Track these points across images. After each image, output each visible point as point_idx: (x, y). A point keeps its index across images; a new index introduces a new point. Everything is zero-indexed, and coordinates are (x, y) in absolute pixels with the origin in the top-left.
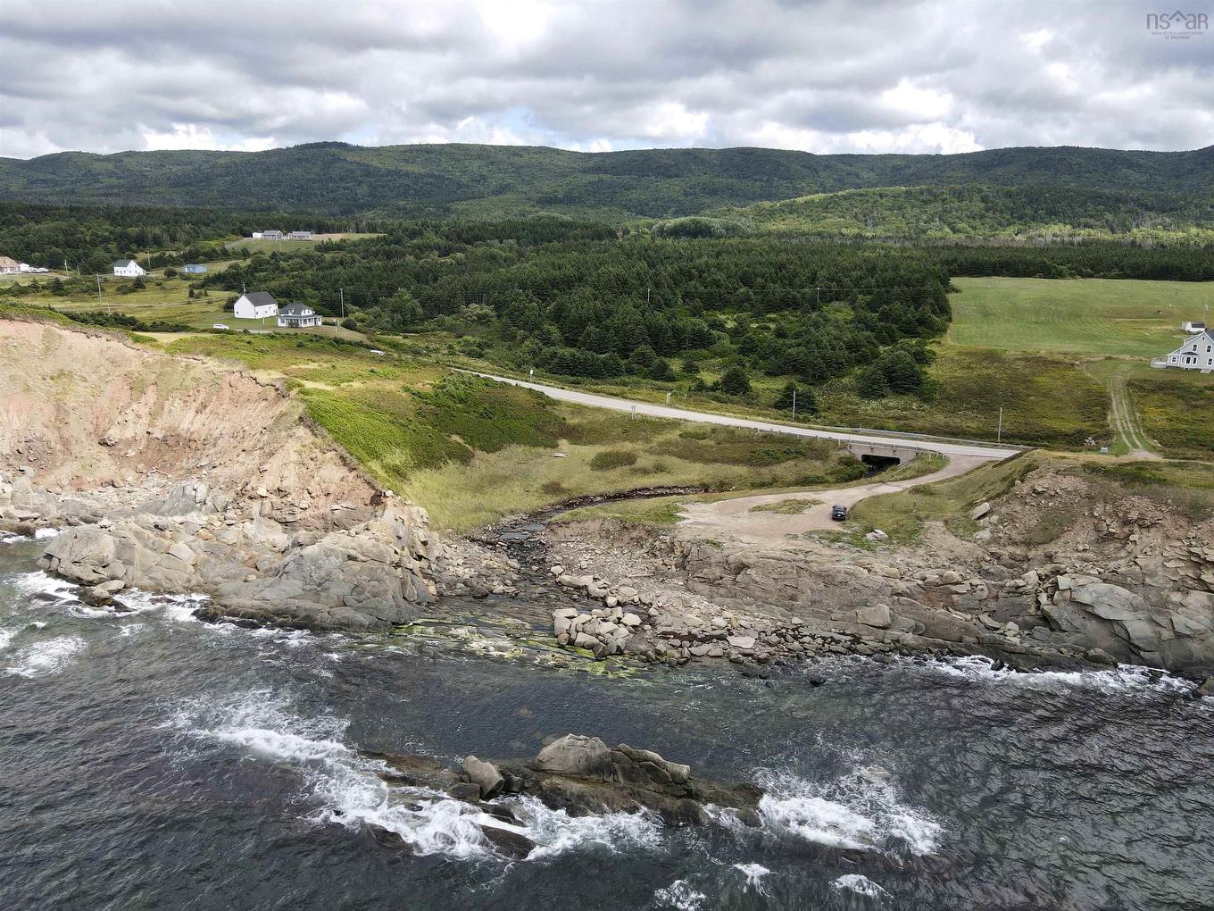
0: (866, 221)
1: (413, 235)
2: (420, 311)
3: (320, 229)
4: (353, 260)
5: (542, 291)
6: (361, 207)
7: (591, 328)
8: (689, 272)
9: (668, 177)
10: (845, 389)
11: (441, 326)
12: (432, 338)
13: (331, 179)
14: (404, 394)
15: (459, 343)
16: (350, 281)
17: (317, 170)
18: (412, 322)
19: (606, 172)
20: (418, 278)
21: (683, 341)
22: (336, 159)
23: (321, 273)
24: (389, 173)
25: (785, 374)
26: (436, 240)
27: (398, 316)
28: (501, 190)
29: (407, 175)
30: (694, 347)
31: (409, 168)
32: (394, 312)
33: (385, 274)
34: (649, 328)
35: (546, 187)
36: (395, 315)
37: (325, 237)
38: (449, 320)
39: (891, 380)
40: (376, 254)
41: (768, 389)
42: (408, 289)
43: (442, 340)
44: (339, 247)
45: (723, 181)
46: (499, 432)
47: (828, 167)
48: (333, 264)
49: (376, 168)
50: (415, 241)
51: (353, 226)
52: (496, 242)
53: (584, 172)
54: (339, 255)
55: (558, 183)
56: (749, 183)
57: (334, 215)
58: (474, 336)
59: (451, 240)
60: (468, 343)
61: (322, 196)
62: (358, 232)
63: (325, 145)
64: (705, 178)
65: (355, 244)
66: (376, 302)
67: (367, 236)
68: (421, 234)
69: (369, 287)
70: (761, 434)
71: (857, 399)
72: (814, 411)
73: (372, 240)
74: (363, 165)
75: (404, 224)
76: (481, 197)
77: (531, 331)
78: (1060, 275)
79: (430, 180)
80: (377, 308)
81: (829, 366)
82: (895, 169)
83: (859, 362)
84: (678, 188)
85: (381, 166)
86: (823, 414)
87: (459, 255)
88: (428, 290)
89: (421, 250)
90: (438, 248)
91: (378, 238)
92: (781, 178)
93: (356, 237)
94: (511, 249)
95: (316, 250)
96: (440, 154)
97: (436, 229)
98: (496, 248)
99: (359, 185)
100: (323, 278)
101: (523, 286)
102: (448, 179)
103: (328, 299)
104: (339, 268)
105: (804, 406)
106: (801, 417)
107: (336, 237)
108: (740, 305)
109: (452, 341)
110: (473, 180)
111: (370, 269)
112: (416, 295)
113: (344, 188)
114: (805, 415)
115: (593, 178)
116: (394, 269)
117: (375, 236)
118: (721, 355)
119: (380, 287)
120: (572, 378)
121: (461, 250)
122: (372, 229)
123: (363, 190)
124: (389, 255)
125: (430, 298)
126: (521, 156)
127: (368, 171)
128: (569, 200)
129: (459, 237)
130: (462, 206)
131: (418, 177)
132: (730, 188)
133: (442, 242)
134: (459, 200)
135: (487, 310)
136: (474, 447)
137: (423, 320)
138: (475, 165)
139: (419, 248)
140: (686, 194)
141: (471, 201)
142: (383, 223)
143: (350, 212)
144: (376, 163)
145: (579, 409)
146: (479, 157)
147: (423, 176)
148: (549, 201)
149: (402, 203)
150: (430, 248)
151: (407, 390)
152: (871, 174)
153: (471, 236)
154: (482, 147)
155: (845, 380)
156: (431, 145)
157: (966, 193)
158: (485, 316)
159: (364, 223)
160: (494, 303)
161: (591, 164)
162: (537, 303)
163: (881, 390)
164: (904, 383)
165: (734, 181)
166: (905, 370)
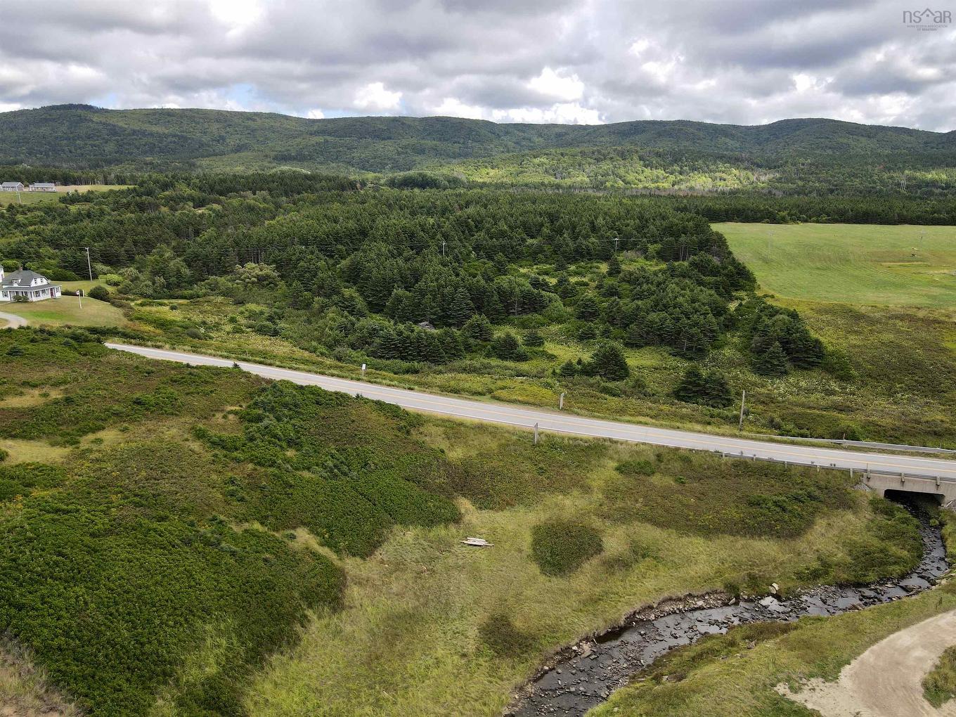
0: (555, 175)
1: (165, 187)
2: (186, 271)
3: (66, 181)
4: (102, 212)
5: (327, 246)
6: (109, 162)
7: (398, 291)
8: (466, 222)
9: (384, 139)
11: (214, 288)
12: (206, 307)
13: (79, 137)
14: (196, 446)
15: (242, 313)
16: (99, 236)
17: (64, 128)
18: (178, 286)
19: (330, 135)
20: (178, 232)
21: (512, 304)
22: (82, 120)
23: (63, 229)
24: (134, 132)
25: (647, 344)
26: (188, 191)
27: (160, 280)
28: (239, 149)
29: (151, 134)
30: (524, 311)
31: (155, 129)
32: (155, 273)
33: (140, 229)
34: (470, 290)
35: (280, 146)
36: (157, 278)
37: (71, 189)
38: (222, 280)
39: (788, 352)
40: (127, 206)
41: (647, 368)
42: (168, 244)
43: (219, 309)
44: (87, 198)
45: (429, 143)
46: (369, 505)
47: (507, 133)
48: (79, 217)
49: (121, 128)
50: (167, 193)
51: (101, 178)
52: (249, 193)
53: (311, 134)
54: (85, 207)
55: (290, 143)
56: (450, 145)
57: (82, 168)
58: (258, 303)
59: (204, 191)
60: (252, 315)
61: (71, 152)
62: (106, 184)
63: (71, 107)
64: (413, 141)
65: (104, 196)
66: (131, 259)
67: (116, 188)
68: (173, 185)
69: (122, 241)
70: (730, 461)
72: (730, 402)
73: (122, 192)
74: (109, 125)
75: (154, 176)
76: (222, 154)
77: (328, 296)
78: (783, 221)
79: (174, 139)
80: (132, 270)
82: (559, 135)
84: (391, 149)
85: (126, 126)
87: (215, 206)
88: (193, 246)
89: (174, 202)
90: (191, 198)
91: (129, 189)
92: (474, 140)
93: (105, 188)
94: (265, 200)
95: (60, 201)
96: (182, 117)
97: (187, 181)
98: (251, 199)
99: (106, 143)
100: (65, 234)
101: (305, 242)
102: (189, 138)
103: (71, 259)
104: (86, 222)
105: (718, 396)
107: (83, 189)
108: (534, 256)
109: (231, 310)
110: (213, 140)
111: (121, 223)
112: (178, 251)
113: (92, 146)
115: (320, 139)
116: (150, 221)
117: (124, 187)
118: (559, 320)
119: (135, 243)
120: (405, 365)
121: (218, 202)
122: (121, 181)
123: (110, 147)
124: (142, 207)
125: (196, 257)
126: (254, 120)
127: (114, 131)
128: (300, 158)
129: (212, 189)
130: (205, 162)
131: (161, 137)
132: (435, 149)
133: (196, 193)
134: (203, 156)
135: (268, 270)
136: (338, 552)
137: (191, 283)
138: (214, 127)
139: (172, 199)
140: (399, 154)
141: (211, 158)
142: (132, 176)
143: (97, 166)
144: (121, 124)
145: (454, 429)
146: (218, 121)
147: (166, 136)
148: (284, 158)
149: (149, 159)
150: (184, 199)
151: (200, 435)
152: (540, 139)
153: (222, 187)
154: (219, 113)
155: (726, 351)
156: (172, 110)
157: (626, 153)
158: (267, 277)
159: (113, 175)
160: (274, 262)
161: (315, 128)
162: (325, 260)
163: (783, 366)
164: (806, 356)
165: (437, 143)
166: (806, 341)
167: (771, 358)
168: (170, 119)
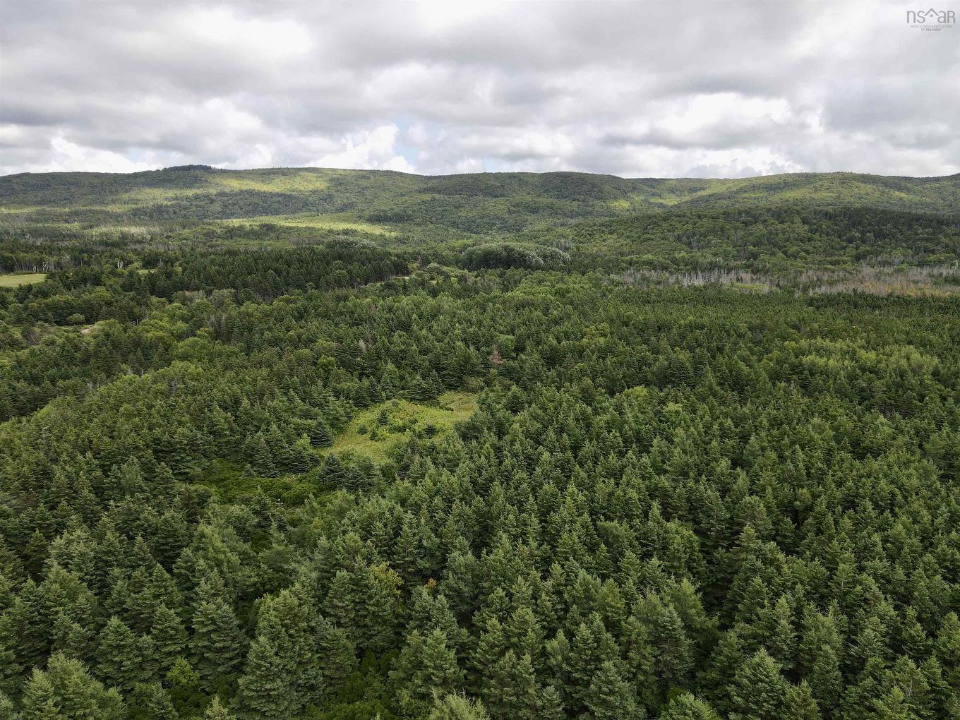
9: (495, 197)
13: (187, 198)
19: (439, 192)
22: (196, 180)
29: (259, 194)
31: (263, 188)
47: (634, 188)
53: (420, 192)
55: (395, 202)
56: (567, 203)
64: (528, 198)
74: (221, 185)
79: (278, 199)
84: (503, 207)
96: (295, 176)
99: (211, 203)
102: (296, 198)
110: (320, 200)
113: (197, 206)
115: (427, 197)
123: (214, 208)
128: (396, 219)
131: (268, 196)
132: (550, 207)
140: (510, 212)
146: (330, 179)
147: (273, 195)
148: (378, 219)
154: (334, 171)
161: (428, 185)
165: (555, 201)
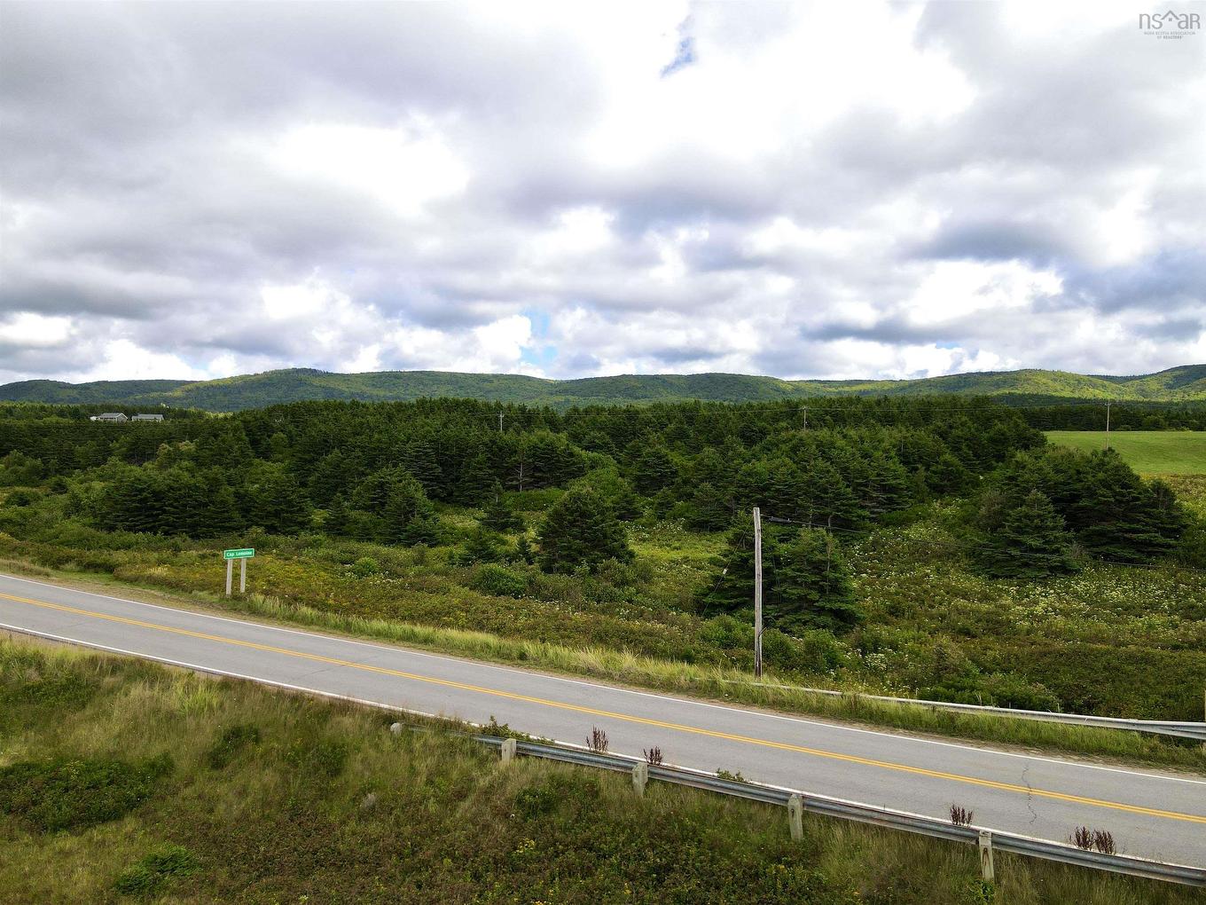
10: (921, 553)
17: (280, 393)
30: (537, 483)
39: (1075, 521)
41: (686, 560)
71: (975, 584)
72: (844, 621)
81: (861, 490)
83: (938, 491)
86: (883, 631)
105: (803, 603)
106: (796, 644)
114: (811, 634)
144: (343, 387)
155: (916, 532)
163: (1057, 551)
164: (1127, 526)
166: (1124, 486)
167: (1019, 531)
168: (395, 381)
